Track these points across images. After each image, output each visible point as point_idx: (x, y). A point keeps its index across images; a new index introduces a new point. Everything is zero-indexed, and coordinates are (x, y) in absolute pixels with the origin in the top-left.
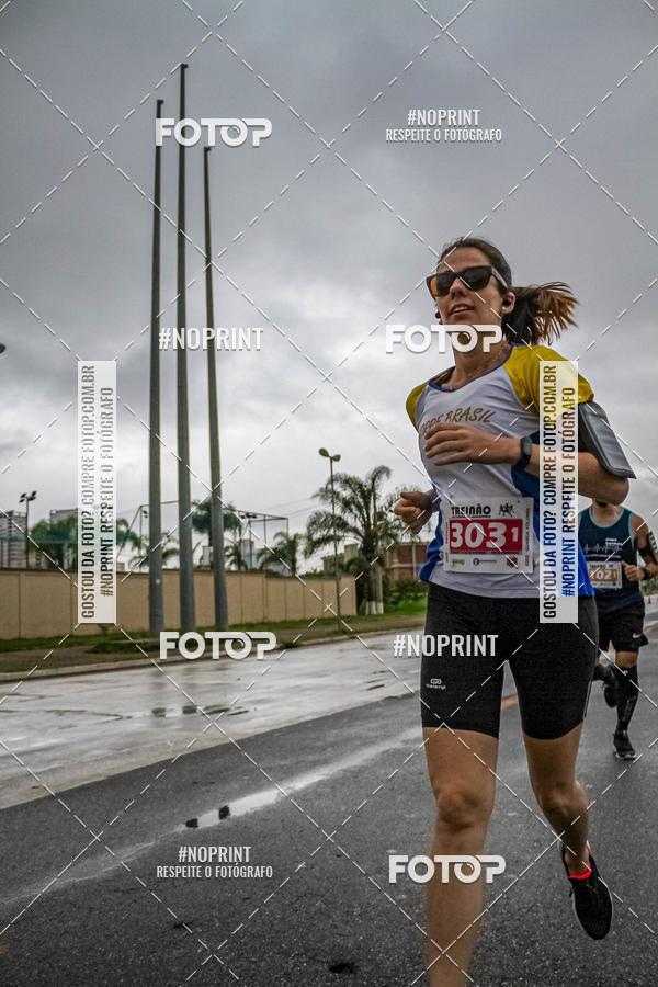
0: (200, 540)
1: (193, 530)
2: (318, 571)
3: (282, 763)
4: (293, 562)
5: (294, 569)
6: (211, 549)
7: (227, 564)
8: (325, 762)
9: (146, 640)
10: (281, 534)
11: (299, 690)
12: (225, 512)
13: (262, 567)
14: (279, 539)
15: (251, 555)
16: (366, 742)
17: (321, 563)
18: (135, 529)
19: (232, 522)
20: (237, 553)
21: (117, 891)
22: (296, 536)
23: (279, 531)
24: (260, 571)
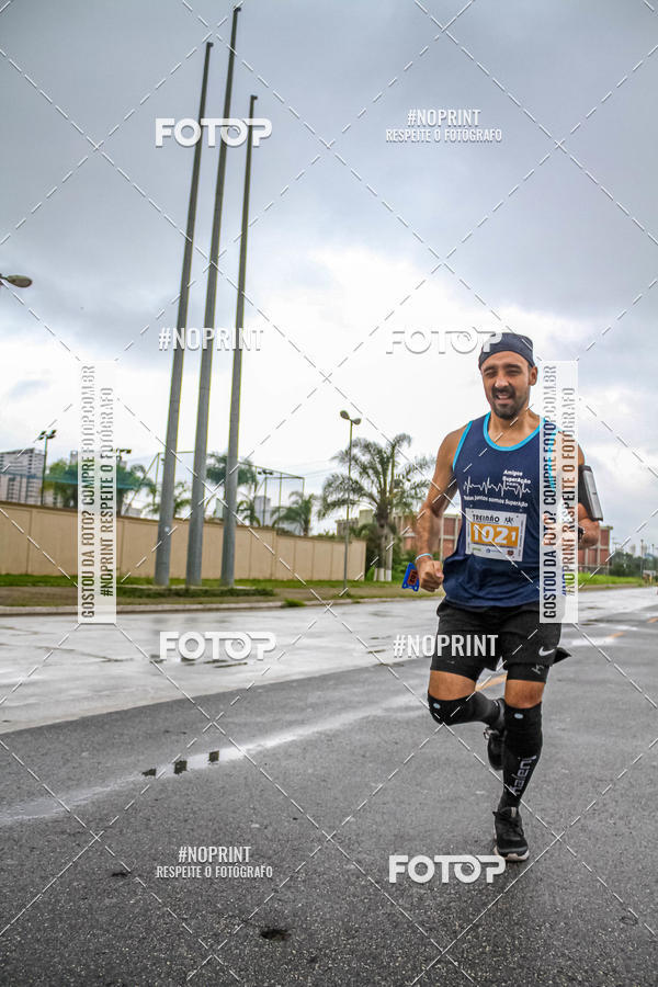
0: (213, 494)
1: (207, 480)
2: (331, 533)
3: (259, 719)
4: (307, 522)
5: (306, 529)
6: (225, 503)
7: (240, 519)
8: (302, 723)
9: (151, 587)
10: (296, 493)
12: (243, 467)
13: (274, 524)
14: (294, 498)
15: (264, 512)
16: (347, 706)
17: (335, 526)
18: (151, 476)
19: (247, 476)
20: (251, 508)
22: (311, 496)
23: (294, 490)
24: (271, 528)
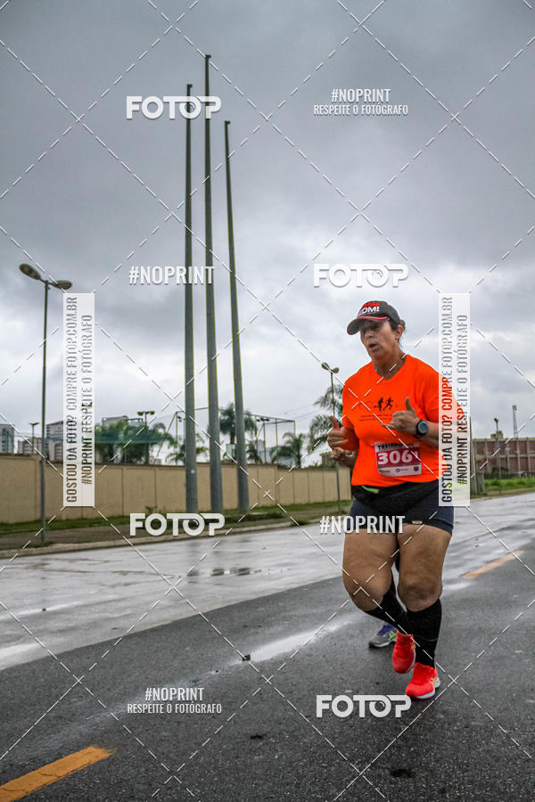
0: (224, 440)
1: (220, 432)
2: (319, 464)
4: (299, 457)
5: (299, 463)
6: (233, 446)
7: (246, 459)
10: (288, 434)
12: (245, 417)
13: (274, 461)
14: (287, 439)
15: (265, 452)
17: (320, 458)
19: (250, 425)
20: (253, 450)
22: (301, 436)
23: (287, 431)
24: (272, 464)
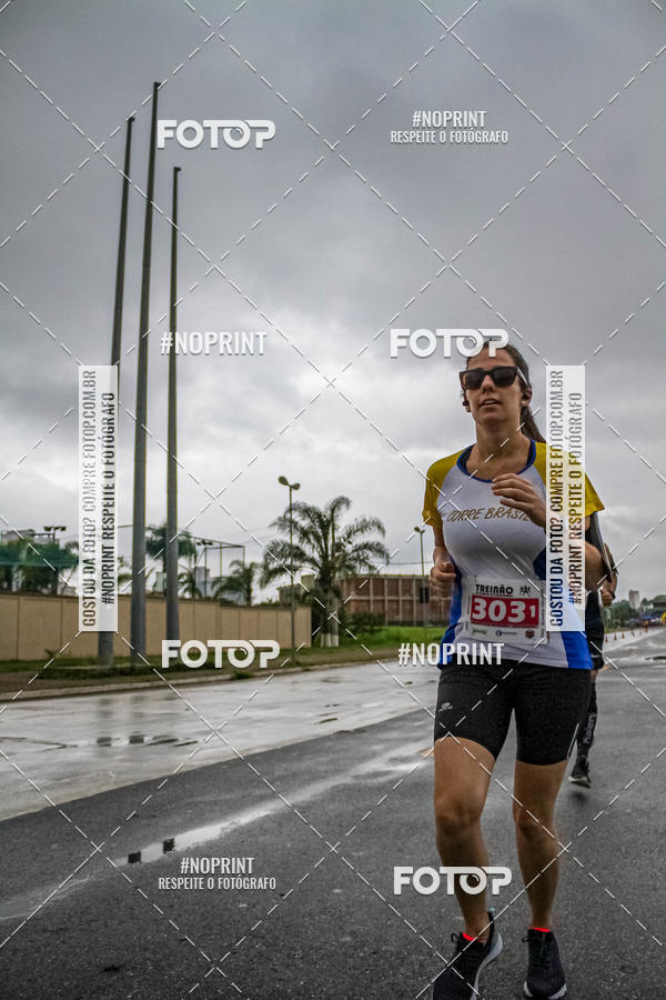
0: (153, 567)
1: (147, 556)
2: (274, 601)
3: (228, 796)
4: (249, 591)
5: (249, 599)
6: (165, 575)
7: (180, 593)
9: (94, 667)
10: (237, 562)
11: (249, 721)
12: (181, 538)
13: (216, 595)
14: (235, 568)
15: (205, 583)
16: (315, 777)
17: (277, 593)
19: (187, 548)
20: (191, 580)
21: (44, 931)
22: (252, 565)
23: (235, 559)
24: (215, 599)
